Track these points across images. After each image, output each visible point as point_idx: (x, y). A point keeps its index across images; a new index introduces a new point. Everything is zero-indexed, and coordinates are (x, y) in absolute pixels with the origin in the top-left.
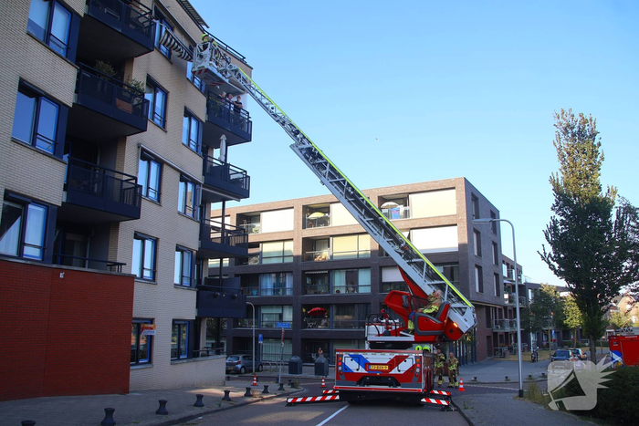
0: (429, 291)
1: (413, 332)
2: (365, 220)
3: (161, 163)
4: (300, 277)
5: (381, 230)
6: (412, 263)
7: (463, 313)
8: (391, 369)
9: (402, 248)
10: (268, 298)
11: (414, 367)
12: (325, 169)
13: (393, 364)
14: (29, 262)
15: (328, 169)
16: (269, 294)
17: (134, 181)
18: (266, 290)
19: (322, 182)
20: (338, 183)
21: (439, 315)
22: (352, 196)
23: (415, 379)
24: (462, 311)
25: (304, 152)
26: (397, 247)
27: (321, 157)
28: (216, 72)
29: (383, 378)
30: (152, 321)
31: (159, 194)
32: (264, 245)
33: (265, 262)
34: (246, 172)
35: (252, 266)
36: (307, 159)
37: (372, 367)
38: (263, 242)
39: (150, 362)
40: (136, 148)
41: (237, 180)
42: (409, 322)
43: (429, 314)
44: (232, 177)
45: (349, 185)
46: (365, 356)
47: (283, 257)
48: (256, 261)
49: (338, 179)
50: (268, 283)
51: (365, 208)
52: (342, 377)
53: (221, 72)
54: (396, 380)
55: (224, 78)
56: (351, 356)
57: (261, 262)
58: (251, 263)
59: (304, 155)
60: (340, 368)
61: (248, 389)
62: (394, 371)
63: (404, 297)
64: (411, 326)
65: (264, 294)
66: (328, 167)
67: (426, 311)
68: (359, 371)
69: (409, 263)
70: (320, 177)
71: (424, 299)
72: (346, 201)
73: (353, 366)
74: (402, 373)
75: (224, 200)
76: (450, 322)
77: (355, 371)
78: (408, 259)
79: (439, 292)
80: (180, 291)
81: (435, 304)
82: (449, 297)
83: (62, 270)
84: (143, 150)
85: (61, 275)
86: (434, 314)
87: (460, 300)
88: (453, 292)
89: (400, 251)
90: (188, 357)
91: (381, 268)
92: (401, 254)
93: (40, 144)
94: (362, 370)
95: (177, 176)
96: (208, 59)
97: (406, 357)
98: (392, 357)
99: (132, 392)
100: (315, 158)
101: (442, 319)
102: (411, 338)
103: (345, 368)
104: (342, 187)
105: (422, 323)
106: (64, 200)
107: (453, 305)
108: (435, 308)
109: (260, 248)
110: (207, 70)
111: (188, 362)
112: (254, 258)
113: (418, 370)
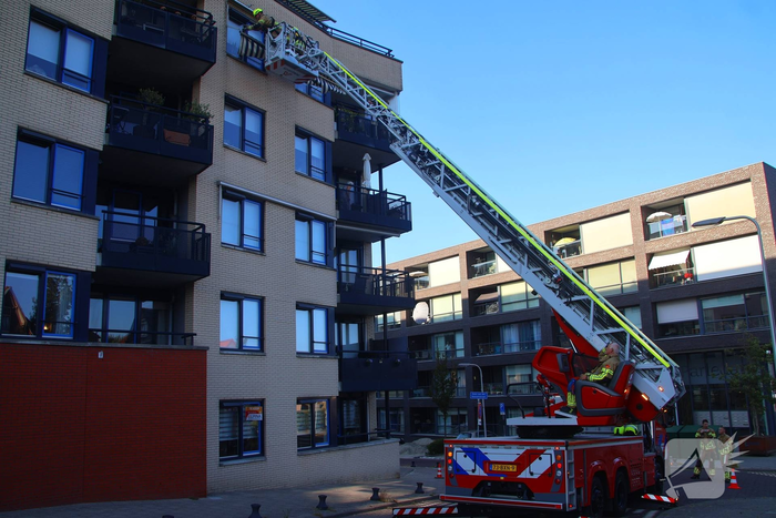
0: (599, 344)
1: (575, 411)
2: (498, 243)
3: (261, 202)
4: (549, 325)
5: (523, 256)
6: (573, 302)
7: (657, 378)
8: (520, 470)
9: (556, 281)
10: (513, 355)
11: (553, 469)
12: (439, 173)
13: (524, 461)
14: (48, 343)
15: (443, 174)
16: (515, 349)
17: (200, 230)
18: (510, 345)
19: (435, 193)
20: (457, 191)
21: (614, 384)
22: (478, 209)
23: (555, 487)
24: (654, 374)
25: (408, 153)
26: (547, 280)
27: (433, 158)
28: (296, 63)
29: (510, 484)
30: (262, 402)
31: (262, 240)
32: (503, 287)
33: (506, 309)
34: (404, 197)
35: (490, 316)
36: (414, 161)
37: (495, 468)
38: (501, 284)
39: (263, 454)
40: (214, 187)
41: (395, 210)
42: (569, 395)
43: (598, 382)
44: (391, 206)
45: (473, 193)
46: (483, 451)
47: (527, 300)
48: (495, 310)
49: (457, 187)
50: (511, 336)
51: (500, 226)
52: (454, 481)
53: (302, 61)
54: (528, 488)
55: (308, 69)
56: (464, 450)
57: (501, 310)
58: (489, 312)
59: (410, 157)
60: (450, 468)
61: (376, 491)
62: (525, 474)
63: (559, 356)
64: (571, 402)
65: (507, 350)
66: (442, 170)
67: (593, 377)
68: (476, 473)
69: (567, 304)
70: (432, 185)
71: (591, 358)
72: (470, 217)
73: (467, 464)
74: (536, 476)
75: (382, 239)
76: (635, 392)
77: (470, 473)
78: (566, 296)
79: (614, 345)
80: (308, 362)
81: (607, 367)
82: (633, 353)
83: (100, 348)
84: (225, 188)
85: (101, 355)
86: (606, 382)
87: (651, 357)
88: (640, 346)
89: (553, 285)
90: (331, 445)
91: (655, 305)
92: (554, 290)
93: (57, 201)
94: (480, 472)
95: (292, 214)
96: (282, 46)
97: (542, 452)
98: (521, 452)
99: (211, 495)
100: (424, 159)
101: (619, 389)
102: (572, 421)
103: (457, 467)
104: (464, 197)
105: (587, 395)
106: (99, 264)
107: (641, 366)
108: (606, 372)
109: (499, 292)
110: (284, 62)
111: (329, 451)
112: (493, 306)
113: (559, 473)
